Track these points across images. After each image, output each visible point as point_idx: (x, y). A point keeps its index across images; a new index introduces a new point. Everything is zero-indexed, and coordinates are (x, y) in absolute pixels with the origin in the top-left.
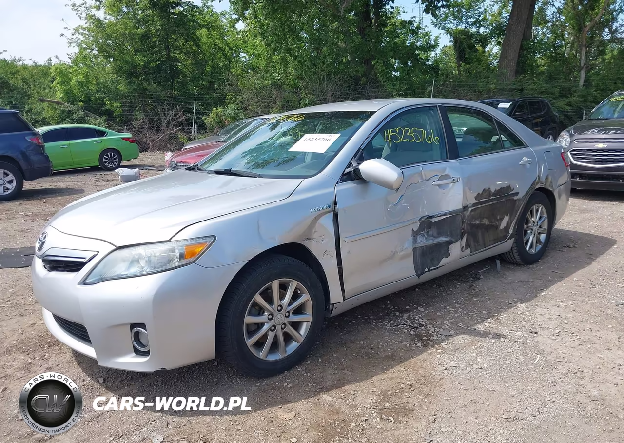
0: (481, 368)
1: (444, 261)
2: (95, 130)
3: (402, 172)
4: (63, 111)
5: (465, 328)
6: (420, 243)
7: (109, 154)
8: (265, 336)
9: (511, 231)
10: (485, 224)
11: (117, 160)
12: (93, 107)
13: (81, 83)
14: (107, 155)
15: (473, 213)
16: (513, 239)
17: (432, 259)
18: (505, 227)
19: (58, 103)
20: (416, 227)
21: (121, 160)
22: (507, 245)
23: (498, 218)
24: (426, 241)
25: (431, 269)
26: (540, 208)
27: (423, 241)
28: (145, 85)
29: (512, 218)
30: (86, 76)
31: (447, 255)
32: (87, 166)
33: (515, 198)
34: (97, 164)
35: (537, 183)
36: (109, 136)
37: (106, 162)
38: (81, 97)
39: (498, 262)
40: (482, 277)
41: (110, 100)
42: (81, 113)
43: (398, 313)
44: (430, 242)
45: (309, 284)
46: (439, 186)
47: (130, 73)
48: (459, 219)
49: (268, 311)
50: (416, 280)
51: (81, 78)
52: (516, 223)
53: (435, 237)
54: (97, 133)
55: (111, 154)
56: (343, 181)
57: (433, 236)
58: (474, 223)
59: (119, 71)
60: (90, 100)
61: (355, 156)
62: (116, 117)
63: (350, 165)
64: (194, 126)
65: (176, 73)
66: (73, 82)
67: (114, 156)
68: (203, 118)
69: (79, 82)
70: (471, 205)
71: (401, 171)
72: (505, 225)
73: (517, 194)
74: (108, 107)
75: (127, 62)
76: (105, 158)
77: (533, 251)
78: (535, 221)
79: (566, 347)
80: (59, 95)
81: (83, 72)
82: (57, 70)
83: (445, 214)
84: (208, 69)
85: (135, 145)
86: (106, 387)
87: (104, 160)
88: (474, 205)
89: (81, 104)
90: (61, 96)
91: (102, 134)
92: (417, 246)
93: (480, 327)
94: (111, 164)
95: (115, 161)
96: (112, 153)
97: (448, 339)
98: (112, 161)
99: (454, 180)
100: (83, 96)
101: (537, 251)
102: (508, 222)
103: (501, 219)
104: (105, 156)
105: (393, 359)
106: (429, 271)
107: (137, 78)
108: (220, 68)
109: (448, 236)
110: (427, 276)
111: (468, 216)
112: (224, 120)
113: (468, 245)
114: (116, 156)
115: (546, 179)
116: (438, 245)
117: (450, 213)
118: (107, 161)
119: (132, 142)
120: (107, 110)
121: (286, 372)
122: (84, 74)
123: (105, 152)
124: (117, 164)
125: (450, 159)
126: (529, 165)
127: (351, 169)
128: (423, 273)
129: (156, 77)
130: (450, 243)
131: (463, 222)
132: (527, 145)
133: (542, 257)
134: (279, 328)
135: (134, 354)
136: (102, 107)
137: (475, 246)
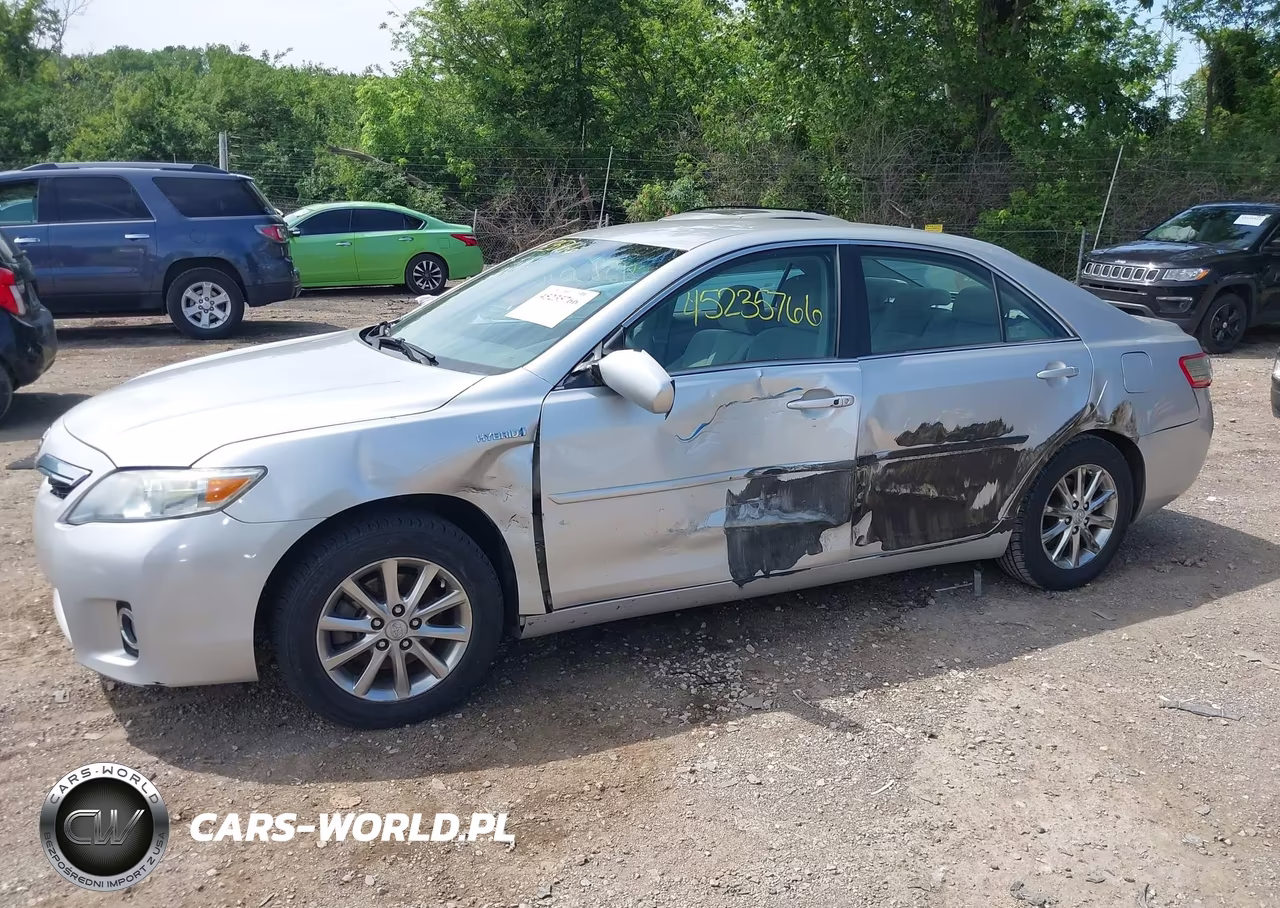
0: (760, 783)
1: (805, 560)
2: (404, 216)
3: (673, 383)
4: (370, 174)
5: (801, 699)
6: (744, 520)
7: (424, 263)
8: (366, 655)
9: (1002, 515)
10: (927, 496)
11: (440, 276)
12: (423, 167)
13: (407, 122)
14: (421, 266)
15: (891, 471)
16: (1008, 534)
17: (776, 555)
18: (985, 507)
19: (363, 158)
20: (740, 487)
21: (446, 276)
22: (995, 543)
23: (967, 484)
24: (761, 517)
25: (771, 573)
26: (1098, 473)
27: (751, 517)
28: (524, 130)
29: (1006, 489)
30: (419, 106)
31: (816, 548)
32: (388, 282)
33: (1017, 447)
34: (401, 280)
35: (1087, 420)
36: (427, 228)
37: (417, 278)
38: (404, 147)
39: (978, 576)
40: (932, 602)
41: (457, 155)
42: (401, 178)
43: (702, 650)
44: (769, 520)
45: (464, 573)
46: (803, 410)
47: (499, 102)
48: (847, 479)
49: (373, 613)
50: (734, 592)
51: (409, 111)
52: (1017, 501)
53: (785, 512)
54: (407, 220)
55: (428, 264)
56: (567, 387)
57: (780, 508)
58: (894, 490)
59: (480, 99)
60: (420, 153)
61: (604, 340)
62: (465, 189)
63: (588, 356)
64: (604, 218)
65: (586, 105)
66: (394, 117)
67: (433, 268)
68: (626, 202)
69: (404, 119)
70: (886, 454)
71: (671, 379)
72: (987, 503)
73: (1023, 439)
74: (450, 169)
75: (494, 83)
76: (417, 271)
77: (1071, 564)
78: (1079, 501)
79: (969, 772)
80: (366, 142)
81: (414, 99)
82: (367, 93)
83: (813, 468)
84: (655, 102)
85: (476, 250)
86: (112, 699)
87: (415, 274)
88: (892, 455)
89: (402, 161)
90: (370, 143)
91: (415, 223)
92: (735, 524)
93: (830, 704)
94: (427, 283)
95: (435, 279)
96: (431, 263)
97: (748, 715)
98: (428, 277)
99: (836, 402)
100: (408, 146)
101: (1081, 564)
102: (995, 497)
103: (978, 489)
104: (417, 267)
105: (617, 736)
106: (767, 575)
107: (512, 115)
108: (679, 101)
109: (818, 511)
110: (759, 586)
111: (877, 477)
112: (664, 208)
113: (875, 534)
114: (438, 269)
115: (1116, 412)
116: (793, 529)
117: (825, 467)
118: (420, 277)
119: (471, 243)
120: (448, 175)
121: (408, 726)
122: (415, 102)
123: (417, 258)
124: (437, 285)
125: (839, 358)
126: (1066, 379)
127: (587, 365)
128: (753, 578)
129: (546, 113)
130: (824, 526)
131: (860, 488)
132: (1076, 335)
133: (1100, 578)
134: (394, 645)
135: (123, 651)
136: (441, 168)
137: (897, 538)
